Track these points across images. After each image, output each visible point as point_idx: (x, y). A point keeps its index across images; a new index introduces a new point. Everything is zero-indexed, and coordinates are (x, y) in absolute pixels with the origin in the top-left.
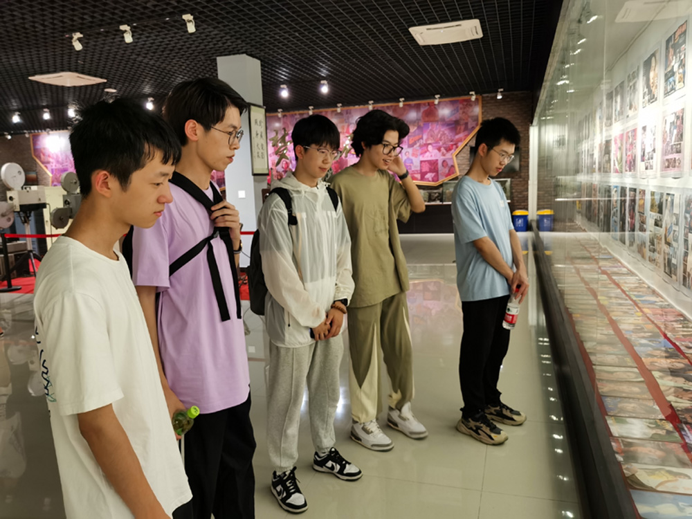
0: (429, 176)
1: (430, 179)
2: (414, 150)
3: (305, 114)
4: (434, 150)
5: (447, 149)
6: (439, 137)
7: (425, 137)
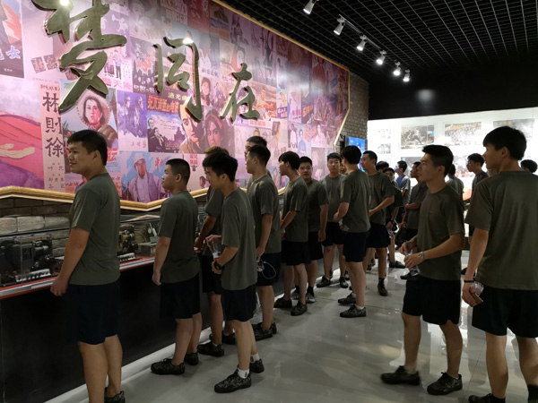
2: (307, 129)
4: (322, 134)
5: (330, 135)
6: (325, 114)
7: (315, 110)
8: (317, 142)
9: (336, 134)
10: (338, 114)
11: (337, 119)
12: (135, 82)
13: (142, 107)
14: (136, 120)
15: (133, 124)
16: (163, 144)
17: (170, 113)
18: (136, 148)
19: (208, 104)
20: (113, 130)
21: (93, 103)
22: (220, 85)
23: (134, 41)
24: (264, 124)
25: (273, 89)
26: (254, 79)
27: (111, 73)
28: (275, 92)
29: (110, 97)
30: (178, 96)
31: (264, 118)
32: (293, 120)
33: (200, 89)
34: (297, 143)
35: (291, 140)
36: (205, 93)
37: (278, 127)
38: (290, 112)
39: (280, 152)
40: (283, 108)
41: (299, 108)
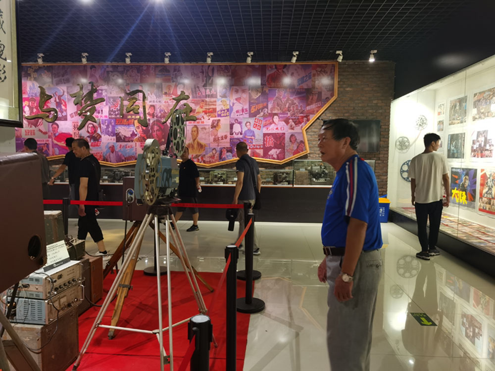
0: (274, 152)
1: (275, 156)
2: (256, 121)
3: (121, 66)
4: (281, 122)
5: (296, 121)
6: (287, 106)
7: (270, 106)
8: (272, 129)
9: (308, 120)
10: (311, 103)
11: (308, 108)
12: (110, 114)
13: (113, 124)
14: (110, 130)
15: (109, 131)
16: (124, 138)
17: (129, 125)
18: (110, 141)
19: (153, 117)
20: (99, 135)
21: (91, 125)
22: (162, 107)
23: (109, 98)
24: (203, 122)
25: (213, 100)
26: (193, 97)
27: (99, 113)
28: (215, 102)
29: (98, 121)
30: (133, 117)
31: (202, 119)
32: (236, 117)
33: (147, 111)
34: (242, 131)
35: (234, 130)
36: (151, 113)
37: (218, 123)
38: (233, 112)
39: (220, 139)
40: (224, 110)
41: (245, 108)
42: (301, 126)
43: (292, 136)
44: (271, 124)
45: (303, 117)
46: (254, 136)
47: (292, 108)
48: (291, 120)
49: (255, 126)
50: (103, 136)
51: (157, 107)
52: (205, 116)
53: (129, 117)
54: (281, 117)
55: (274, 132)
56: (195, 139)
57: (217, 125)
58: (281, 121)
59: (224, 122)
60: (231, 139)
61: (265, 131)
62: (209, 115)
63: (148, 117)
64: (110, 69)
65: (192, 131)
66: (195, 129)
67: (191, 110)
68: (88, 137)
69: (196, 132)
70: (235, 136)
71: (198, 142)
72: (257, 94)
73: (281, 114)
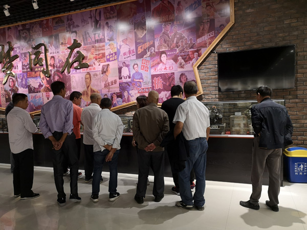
2: (144, 62)
3: (27, 24)
4: (169, 61)
5: (186, 58)
6: (175, 42)
7: (157, 44)
8: (161, 69)
9: (199, 55)
10: (202, 35)
11: (199, 41)
12: (23, 69)
13: (25, 77)
14: (24, 83)
16: (34, 89)
17: (36, 77)
19: (54, 68)
20: (17, 88)
21: (11, 80)
22: (60, 57)
23: (21, 54)
24: (94, 69)
25: (101, 44)
26: (85, 44)
27: (15, 68)
28: (104, 46)
29: (15, 76)
30: (39, 69)
31: (94, 65)
32: (123, 60)
33: (49, 63)
34: (130, 75)
35: (122, 74)
36: (52, 64)
37: (107, 68)
38: (121, 54)
39: (110, 84)
40: (112, 54)
41: (132, 49)
42: (191, 62)
43: (182, 75)
44: (159, 64)
45: (193, 52)
46: (142, 79)
47: (180, 44)
48: (180, 58)
49: (143, 67)
50: (19, 88)
51: (56, 58)
52: (96, 62)
53: (36, 70)
54: (169, 55)
55: (162, 73)
56: (89, 86)
57: (107, 70)
58: (170, 59)
59: (113, 66)
60: (120, 84)
61: (153, 72)
62: (99, 61)
63: (50, 68)
64: (21, 28)
65: (86, 78)
66: (88, 76)
67: (84, 58)
68: (10, 90)
69: (89, 79)
70: (124, 80)
71: (91, 89)
72: (143, 33)
73: (168, 51)
